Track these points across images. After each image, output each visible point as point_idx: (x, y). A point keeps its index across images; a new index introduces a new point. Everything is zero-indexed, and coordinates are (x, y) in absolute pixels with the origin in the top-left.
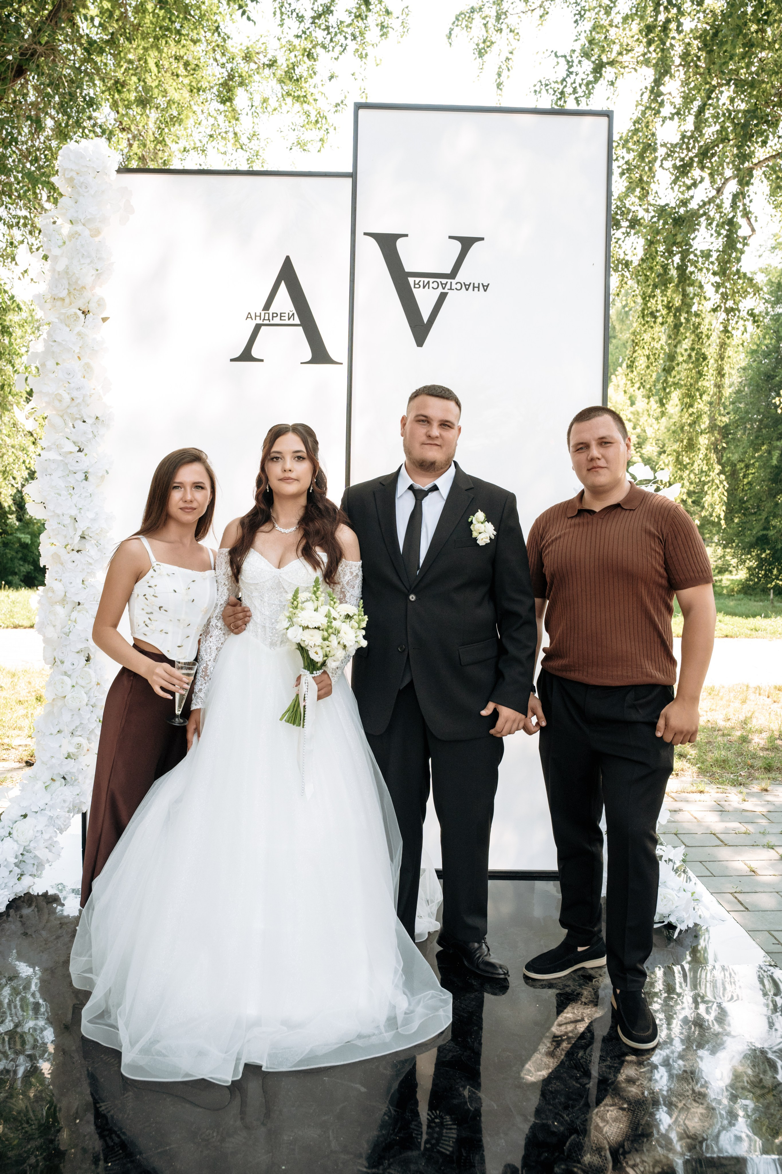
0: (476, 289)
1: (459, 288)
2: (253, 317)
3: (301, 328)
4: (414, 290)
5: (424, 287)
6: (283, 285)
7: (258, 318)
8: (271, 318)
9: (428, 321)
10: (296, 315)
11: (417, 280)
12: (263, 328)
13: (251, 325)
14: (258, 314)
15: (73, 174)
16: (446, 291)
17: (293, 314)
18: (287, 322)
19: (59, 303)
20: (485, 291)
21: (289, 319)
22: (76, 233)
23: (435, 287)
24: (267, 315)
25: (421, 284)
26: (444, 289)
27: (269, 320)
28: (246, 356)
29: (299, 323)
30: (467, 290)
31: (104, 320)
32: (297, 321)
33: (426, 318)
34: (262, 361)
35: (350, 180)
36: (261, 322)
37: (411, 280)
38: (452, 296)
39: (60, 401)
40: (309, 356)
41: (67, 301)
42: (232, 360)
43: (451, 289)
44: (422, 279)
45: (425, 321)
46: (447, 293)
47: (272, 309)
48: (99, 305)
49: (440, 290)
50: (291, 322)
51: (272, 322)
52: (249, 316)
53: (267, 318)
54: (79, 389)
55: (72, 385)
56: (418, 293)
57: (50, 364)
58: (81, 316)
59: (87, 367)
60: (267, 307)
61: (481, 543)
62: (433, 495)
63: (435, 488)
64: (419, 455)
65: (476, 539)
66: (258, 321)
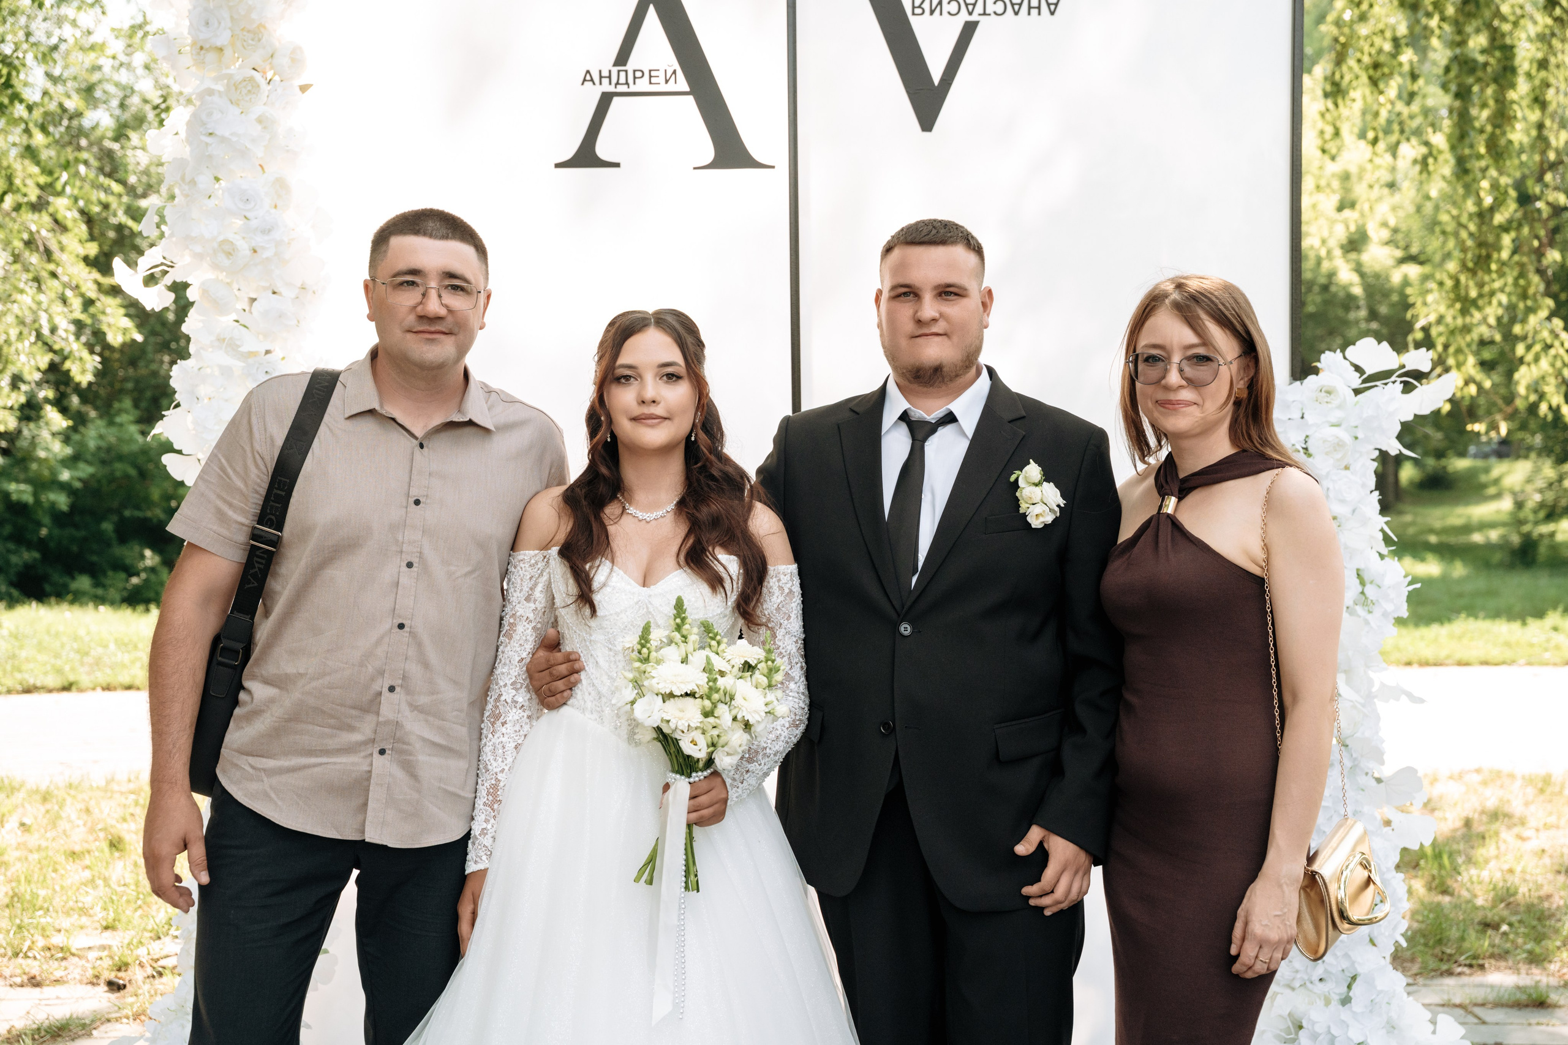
0: (1034, 12)
1: (1000, 11)
2: (596, 79)
3: (691, 98)
4: (912, 19)
5: (932, 12)
6: (652, 12)
7: (605, 81)
8: (631, 80)
9: (942, 80)
10: (680, 73)
12: (616, 99)
13: (592, 95)
14: (605, 73)
16: (974, 18)
17: (674, 72)
18: (663, 88)
19: (211, 56)
20: (1052, 13)
21: (667, 81)
23: (954, 11)
24: (623, 74)
25: (926, 6)
26: (970, 14)
27: (627, 83)
28: (586, 157)
29: (687, 89)
30: (1016, 13)
31: (304, 88)
32: (683, 85)
33: (936, 76)
34: (617, 165)
36: (611, 89)
38: (986, 27)
39: (229, 254)
40: (708, 153)
41: (228, 52)
42: (558, 166)
43: (984, 14)
45: (936, 81)
46: (975, 24)
47: (633, 63)
48: (293, 60)
49: (964, 17)
50: (671, 87)
51: (633, 88)
52: (588, 78)
53: (622, 80)
54: (267, 231)
55: (254, 223)
56: (920, 26)
57: (204, 180)
58: (263, 83)
59: (281, 186)
60: (622, 58)
61: (1036, 523)
62: (945, 433)
63: (950, 418)
64: (908, 360)
65: (1024, 516)
66: (607, 87)
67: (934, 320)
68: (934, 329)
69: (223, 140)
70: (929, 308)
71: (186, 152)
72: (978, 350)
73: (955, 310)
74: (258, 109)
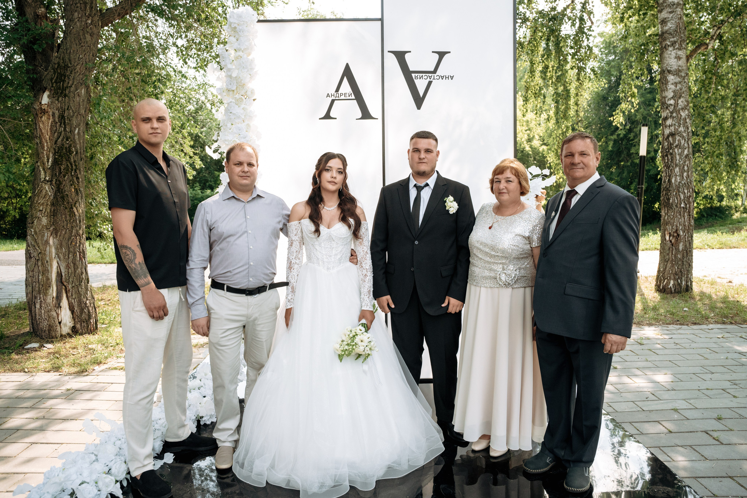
0: (447, 79)
1: (438, 78)
2: (330, 96)
3: (355, 101)
4: (415, 80)
6: (345, 78)
7: (333, 96)
8: (340, 96)
9: (423, 96)
10: (353, 94)
11: (416, 75)
12: (336, 101)
13: (329, 100)
14: (333, 94)
15: (236, 25)
16: (431, 80)
17: (351, 94)
18: (348, 98)
19: (231, 93)
20: (452, 79)
21: (349, 96)
22: (239, 56)
23: (426, 78)
24: (337, 94)
25: (419, 77)
28: (328, 116)
29: (354, 98)
30: (443, 79)
31: (254, 100)
32: (353, 97)
33: (421, 95)
34: (336, 119)
35: (380, 22)
36: (334, 98)
37: (413, 75)
38: (434, 83)
40: (360, 115)
41: (235, 91)
42: (320, 119)
43: (434, 79)
44: (419, 74)
47: (340, 92)
48: (252, 93)
49: (429, 80)
50: (350, 98)
51: (340, 98)
52: (328, 95)
53: (337, 96)
54: (244, 138)
55: (241, 136)
56: (417, 82)
57: (229, 125)
58: (244, 99)
59: (248, 125)
60: (337, 90)
61: (451, 213)
62: (426, 189)
63: (427, 185)
64: (416, 169)
65: (448, 211)
66: (333, 98)
67: (424, 158)
68: (423, 161)
69: (234, 114)
70: (423, 155)
71: (225, 118)
72: (435, 167)
73: (429, 156)
74: (243, 106)
